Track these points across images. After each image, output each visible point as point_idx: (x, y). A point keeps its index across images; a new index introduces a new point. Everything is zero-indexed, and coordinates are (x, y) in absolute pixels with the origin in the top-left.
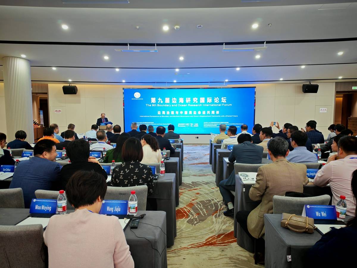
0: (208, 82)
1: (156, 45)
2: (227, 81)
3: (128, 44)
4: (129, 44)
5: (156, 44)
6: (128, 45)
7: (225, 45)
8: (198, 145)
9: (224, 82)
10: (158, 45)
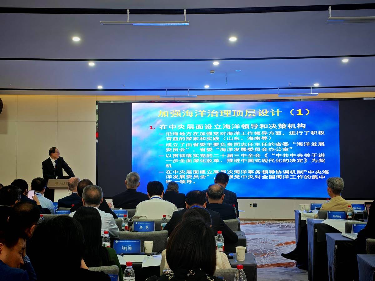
0: (277, 88)
1: (185, 13)
2: (316, 85)
3: (128, 11)
4: (130, 10)
5: (185, 11)
6: (128, 13)
7: (332, 9)
8: (257, 222)
9: (310, 88)
10: (190, 12)
